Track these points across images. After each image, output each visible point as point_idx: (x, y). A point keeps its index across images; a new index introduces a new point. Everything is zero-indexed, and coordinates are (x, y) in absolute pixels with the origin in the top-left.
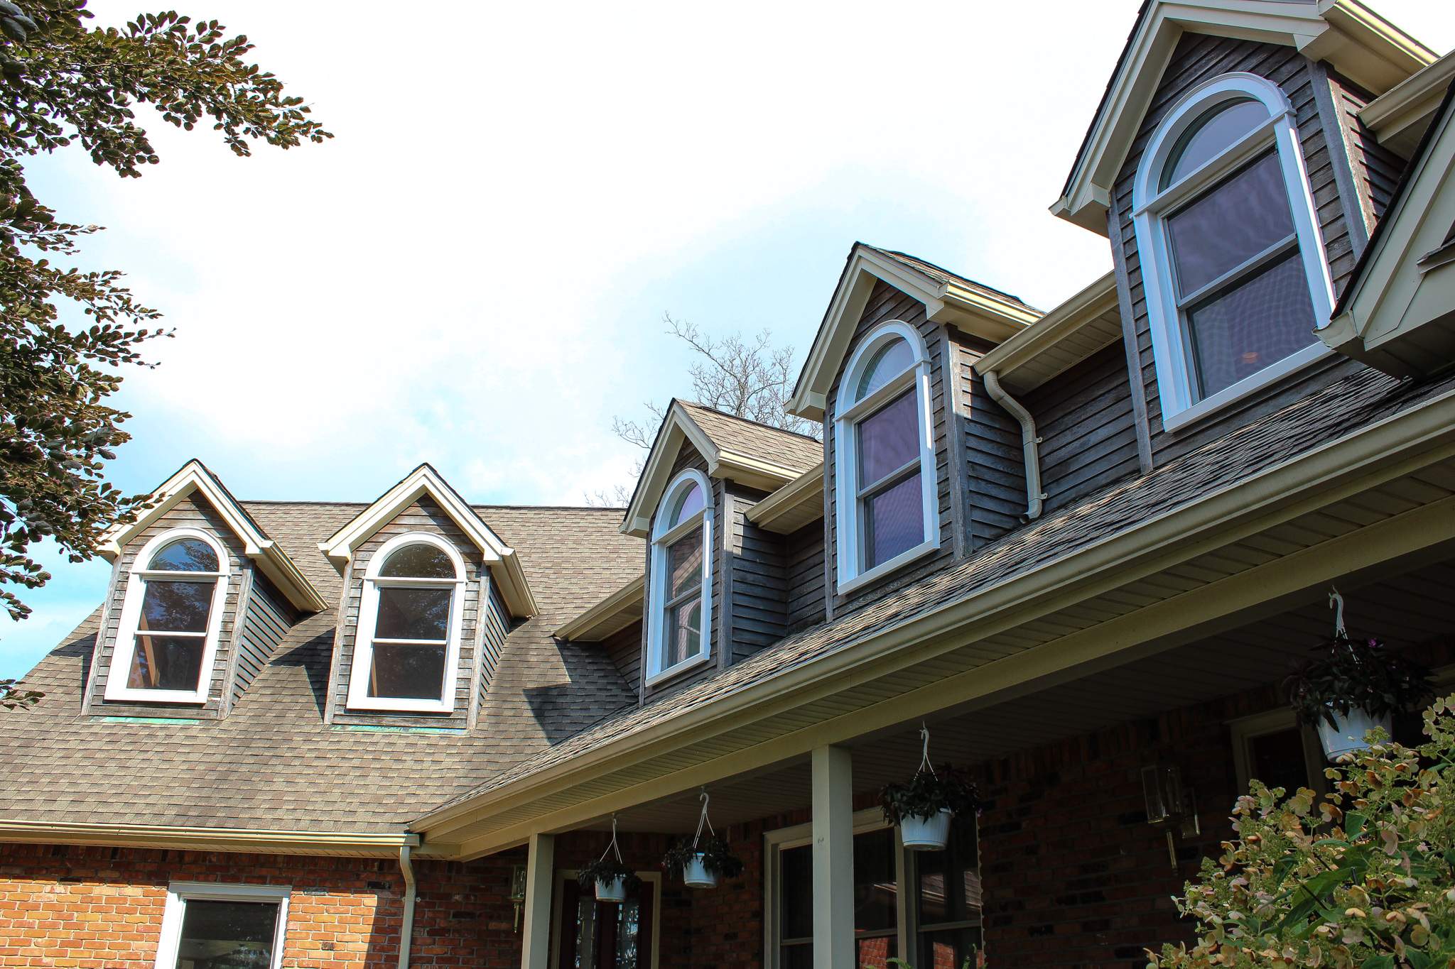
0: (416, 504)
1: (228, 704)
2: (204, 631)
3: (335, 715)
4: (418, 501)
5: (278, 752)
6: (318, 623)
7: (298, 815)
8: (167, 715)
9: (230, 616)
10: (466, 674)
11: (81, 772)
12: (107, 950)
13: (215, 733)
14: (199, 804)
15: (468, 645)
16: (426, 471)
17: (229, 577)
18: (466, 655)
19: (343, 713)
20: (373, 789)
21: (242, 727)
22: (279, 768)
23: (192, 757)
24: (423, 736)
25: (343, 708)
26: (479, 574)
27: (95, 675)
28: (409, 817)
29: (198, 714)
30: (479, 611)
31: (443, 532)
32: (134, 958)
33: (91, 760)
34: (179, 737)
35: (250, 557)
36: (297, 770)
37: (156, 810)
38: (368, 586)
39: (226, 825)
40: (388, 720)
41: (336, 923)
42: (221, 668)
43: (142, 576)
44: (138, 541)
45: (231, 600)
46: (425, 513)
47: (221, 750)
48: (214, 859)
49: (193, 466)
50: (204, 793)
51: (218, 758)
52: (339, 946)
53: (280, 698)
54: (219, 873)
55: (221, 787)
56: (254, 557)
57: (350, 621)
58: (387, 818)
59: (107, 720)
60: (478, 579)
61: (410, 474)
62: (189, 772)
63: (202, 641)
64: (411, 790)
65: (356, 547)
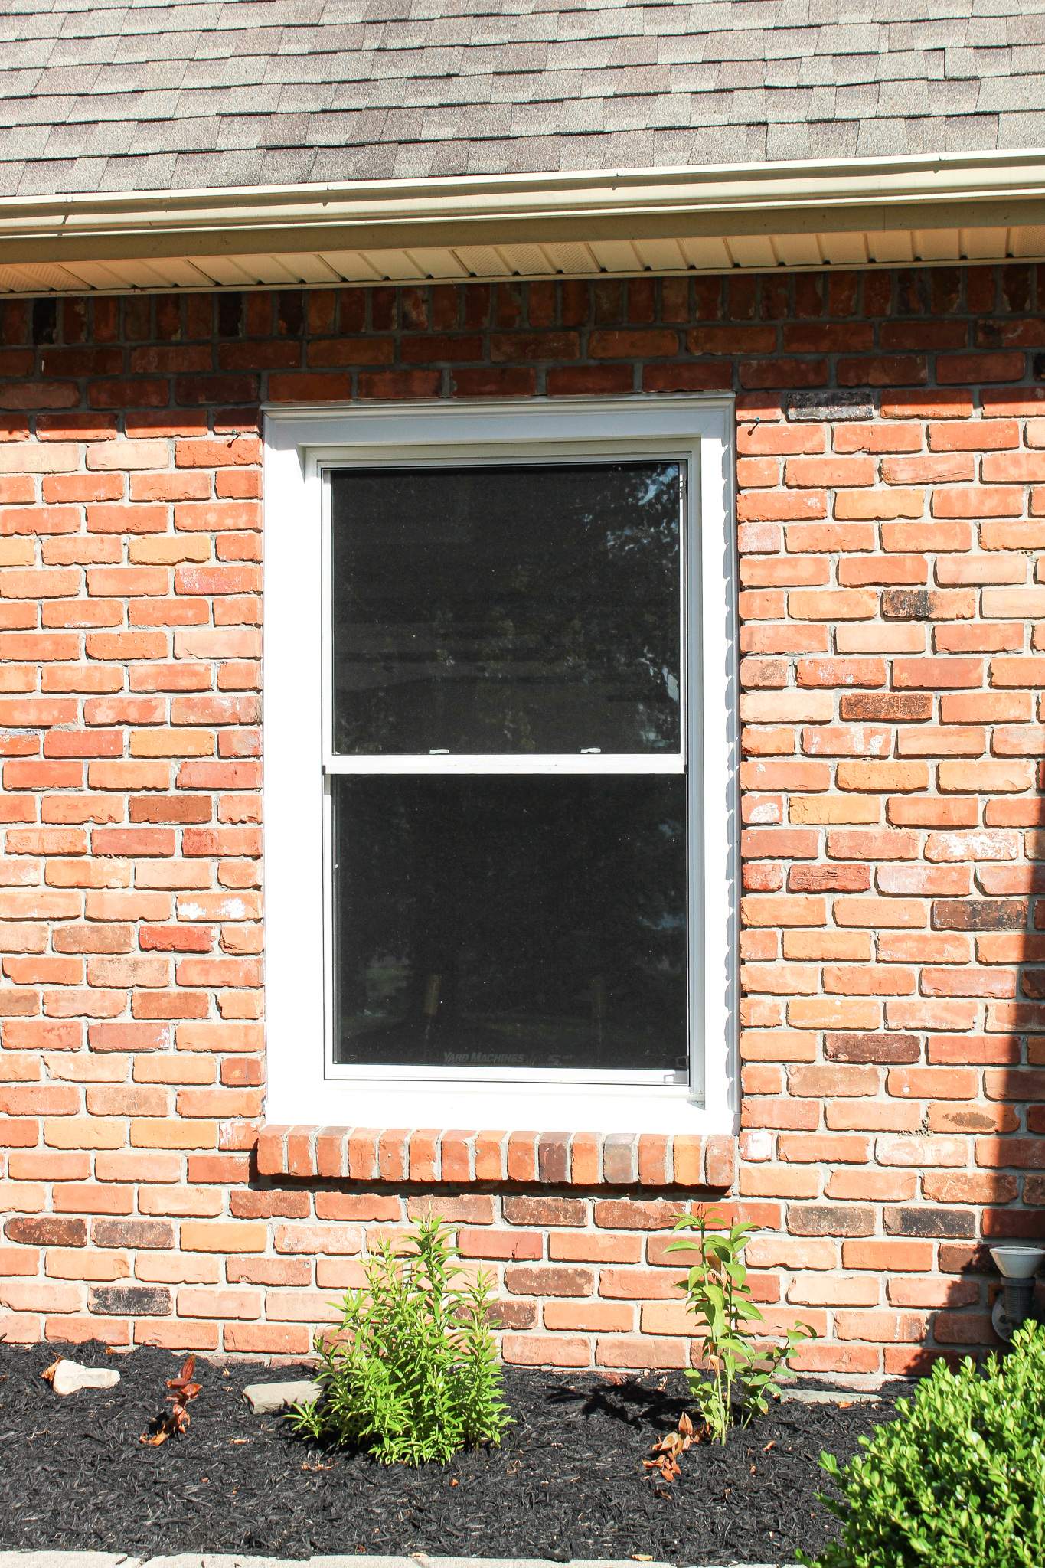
7: (748, 106)
12: (84, 661)
32: (184, 683)
37: (179, 137)
39: (473, 165)
41: (927, 519)
48: (420, 315)
50: (342, 67)
52: (948, 602)
54: (444, 365)
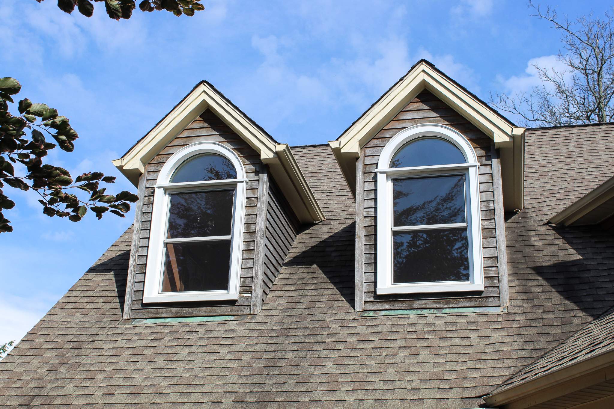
0: (416, 100)
1: (259, 300)
2: (229, 234)
3: (365, 302)
4: (417, 97)
5: (319, 338)
6: (319, 231)
8: (203, 314)
9: (252, 218)
10: (491, 252)
11: (133, 367)
13: (252, 326)
14: (255, 390)
15: (490, 224)
16: (424, 67)
17: (247, 183)
18: (489, 234)
19: (372, 299)
20: (428, 367)
21: (276, 319)
22: (325, 353)
23: (235, 348)
24: (459, 315)
25: (372, 295)
26: (489, 158)
27: (132, 281)
28: (481, 391)
29: (232, 311)
30: (495, 192)
31: (447, 123)
33: (141, 357)
34: (219, 332)
35: (264, 162)
36: (344, 353)
38: (381, 179)
40: (418, 303)
42: (249, 266)
43: (166, 189)
44: (159, 159)
45: (251, 203)
46: (426, 107)
47: (261, 340)
49: (203, 87)
51: (262, 347)
53: (305, 293)
55: (272, 373)
56: (268, 162)
57: (368, 212)
58: (455, 393)
59: (148, 321)
60: (489, 162)
61: (409, 71)
62: (236, 361)
63: (228, 244)
64: (471, 364)
65: (364, 144)
